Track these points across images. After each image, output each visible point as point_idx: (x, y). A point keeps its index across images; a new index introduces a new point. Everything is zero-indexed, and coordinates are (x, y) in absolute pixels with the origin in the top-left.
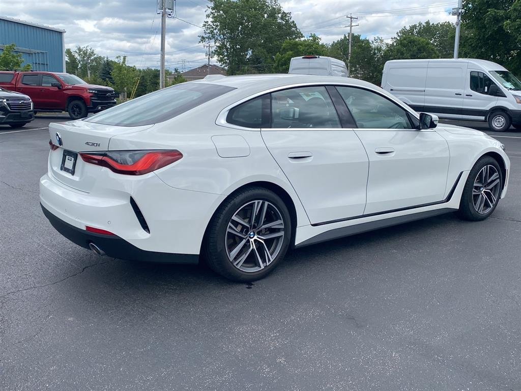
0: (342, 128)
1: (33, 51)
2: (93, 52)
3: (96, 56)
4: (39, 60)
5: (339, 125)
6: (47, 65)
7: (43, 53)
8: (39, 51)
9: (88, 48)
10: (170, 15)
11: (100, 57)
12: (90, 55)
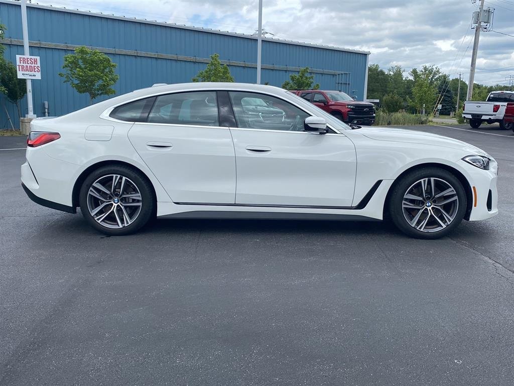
0: (220, 126)
1: (337, 72)
2: (438, 71)
3: (440, 74)
4: (341, 80)
5: (218, 124)
6: (349, 84)
7: (347, 74)
8: (343, 73)
9: (434, 67)
10: (486, 28)
11: (445, 77)
12: (435, 74)
